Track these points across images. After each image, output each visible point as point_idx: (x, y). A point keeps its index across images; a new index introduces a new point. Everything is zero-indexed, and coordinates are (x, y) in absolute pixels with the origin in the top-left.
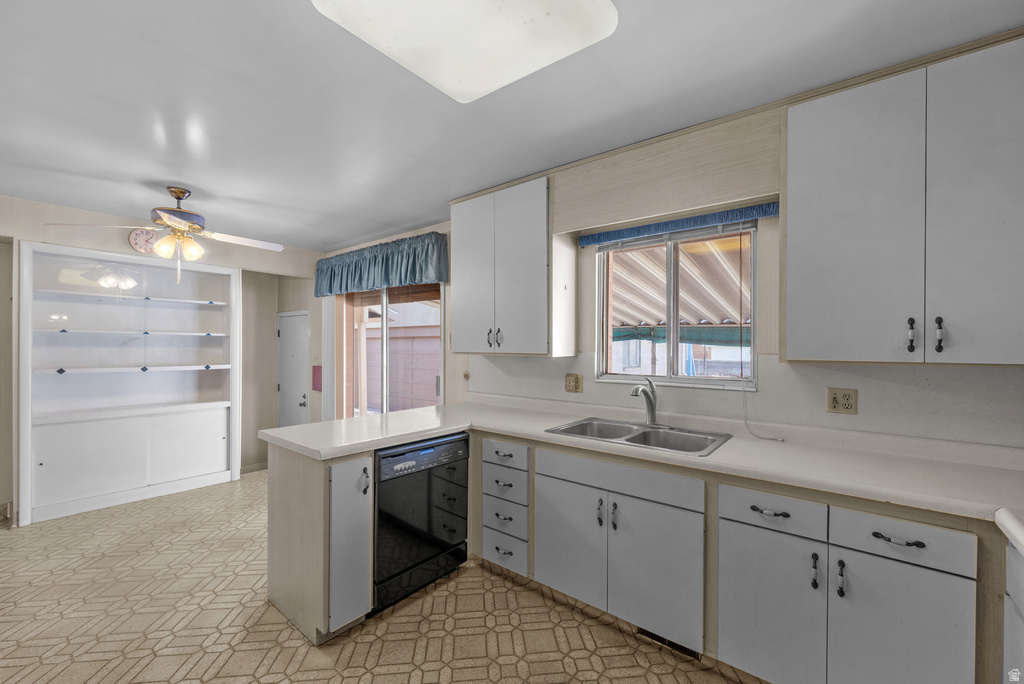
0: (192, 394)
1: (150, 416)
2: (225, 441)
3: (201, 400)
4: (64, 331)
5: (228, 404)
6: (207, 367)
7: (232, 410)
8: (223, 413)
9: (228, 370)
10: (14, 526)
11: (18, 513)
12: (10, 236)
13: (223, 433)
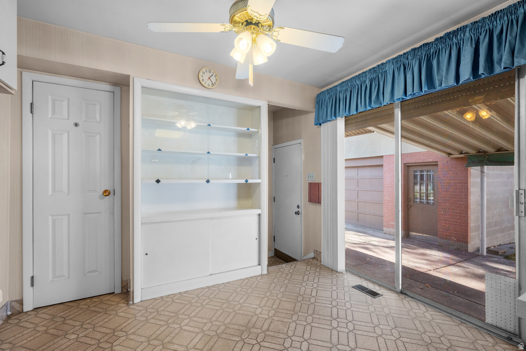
0: (233, 202)
1: (212, 219)
2: (256, 242)
3: (240, 207)
4: (159, 150)
5: (259, 211)
6: (247, 181)
7: (262, 217)
8: (256, 218)
9: (259, 184)
10: (131, 302)
11: (133, 292)
12: (128, 74)
13: (256, 236)
